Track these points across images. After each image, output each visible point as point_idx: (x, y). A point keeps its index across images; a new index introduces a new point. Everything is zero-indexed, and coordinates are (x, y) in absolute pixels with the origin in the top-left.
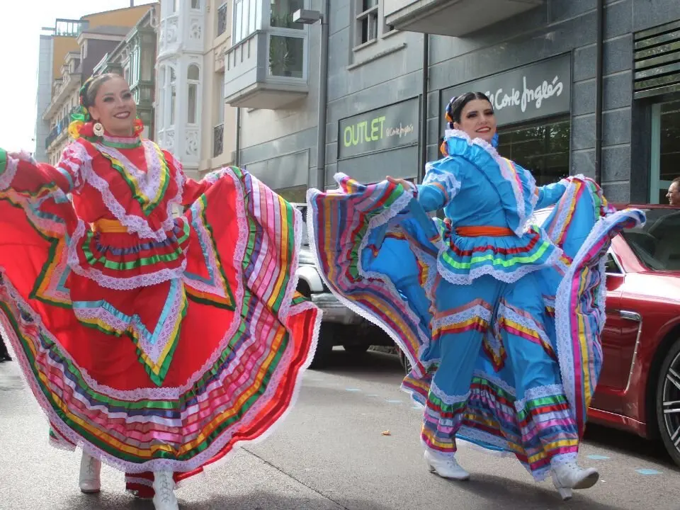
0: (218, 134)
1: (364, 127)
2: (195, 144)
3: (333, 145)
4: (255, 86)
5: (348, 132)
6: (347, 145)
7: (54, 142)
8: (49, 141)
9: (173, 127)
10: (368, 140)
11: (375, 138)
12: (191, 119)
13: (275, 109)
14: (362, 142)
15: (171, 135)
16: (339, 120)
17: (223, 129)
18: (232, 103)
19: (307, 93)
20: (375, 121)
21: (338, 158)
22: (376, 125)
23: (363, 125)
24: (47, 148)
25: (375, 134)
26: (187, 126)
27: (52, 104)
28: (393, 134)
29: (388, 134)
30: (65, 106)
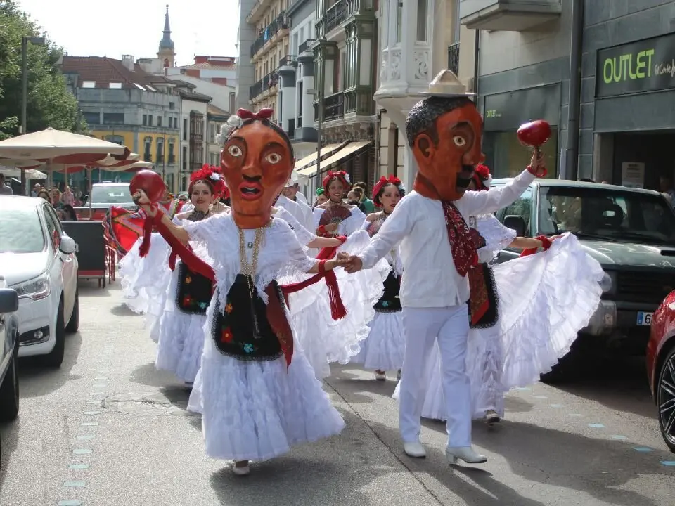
0: (453, 54)
1: (628, 61)
2: (425, 66)
3: (590, 79)
4: (497, 7)
5: (609, 65)
6: (607, 81)
7: (261, 51)
8: (254, 50)
9: (399, 46)
10: (633, 76)
11: (641, 75)
12: (421, 35)
13: (521, 31)
14: (625, 79)
15: (397, 56)
16: (598, 51)
17: (458, 50)
18: (469, 25)
19: (559, 14)
20: (642, 54)
21: (595, 97)
22: (642, 59)
23: (626, 58)
24: (252, 56)
25: (642, 70)
26: (416, 45)
27: (258, 6)
28: (663, 72)
29: (657, 72)
30: (273, 8)
